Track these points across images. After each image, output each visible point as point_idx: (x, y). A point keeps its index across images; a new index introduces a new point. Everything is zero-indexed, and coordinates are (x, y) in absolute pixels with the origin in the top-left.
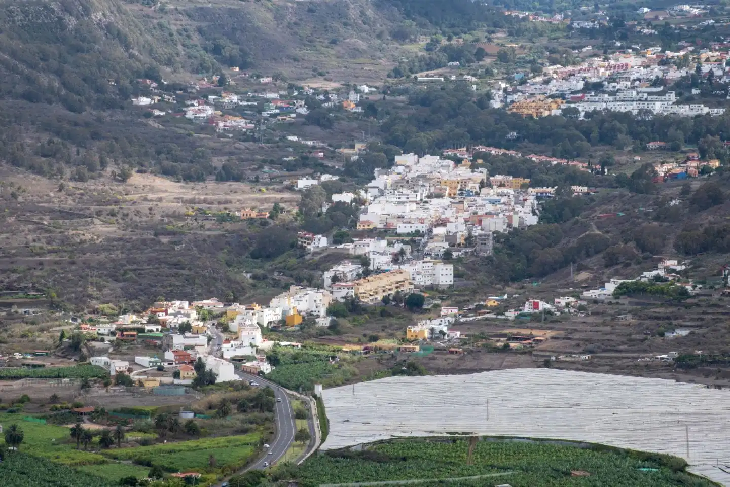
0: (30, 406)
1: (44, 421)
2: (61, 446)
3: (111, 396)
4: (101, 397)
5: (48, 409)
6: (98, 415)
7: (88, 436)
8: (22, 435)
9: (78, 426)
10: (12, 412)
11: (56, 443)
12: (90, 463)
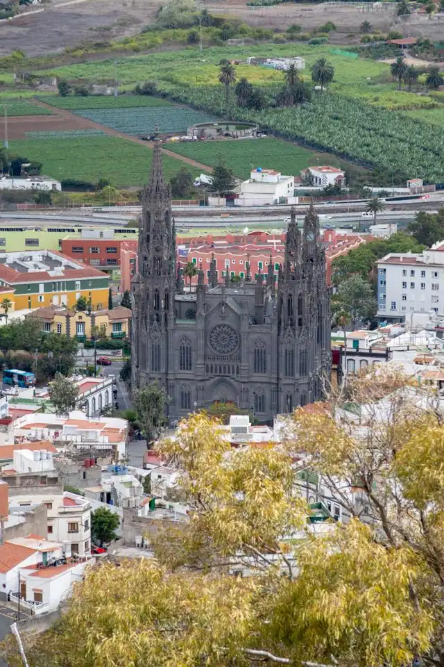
0: (337, 35)
1: (355, 55)
2: (378, 86)
3: (435, 25)
4: (422, 25)
5: (358, 40)
6: (421, 47)
7: (413, 74)
8: (333, 72)
9: (400, 61)
10: (315, 43)
11: (372, 82)
12: (416, 106)
